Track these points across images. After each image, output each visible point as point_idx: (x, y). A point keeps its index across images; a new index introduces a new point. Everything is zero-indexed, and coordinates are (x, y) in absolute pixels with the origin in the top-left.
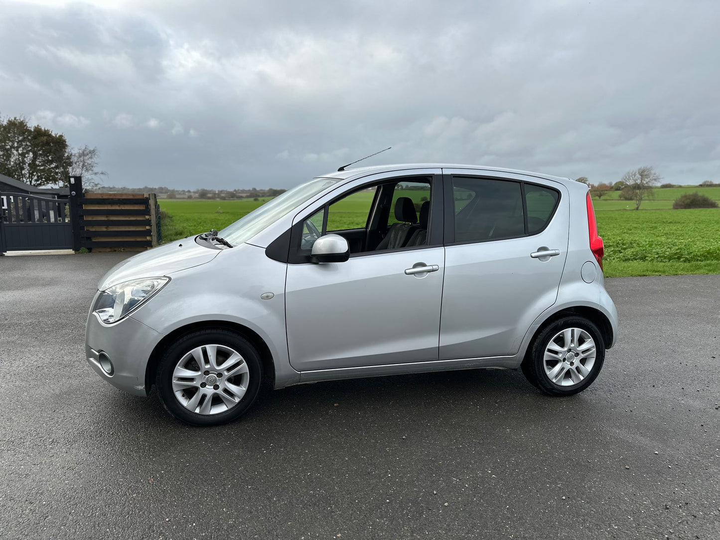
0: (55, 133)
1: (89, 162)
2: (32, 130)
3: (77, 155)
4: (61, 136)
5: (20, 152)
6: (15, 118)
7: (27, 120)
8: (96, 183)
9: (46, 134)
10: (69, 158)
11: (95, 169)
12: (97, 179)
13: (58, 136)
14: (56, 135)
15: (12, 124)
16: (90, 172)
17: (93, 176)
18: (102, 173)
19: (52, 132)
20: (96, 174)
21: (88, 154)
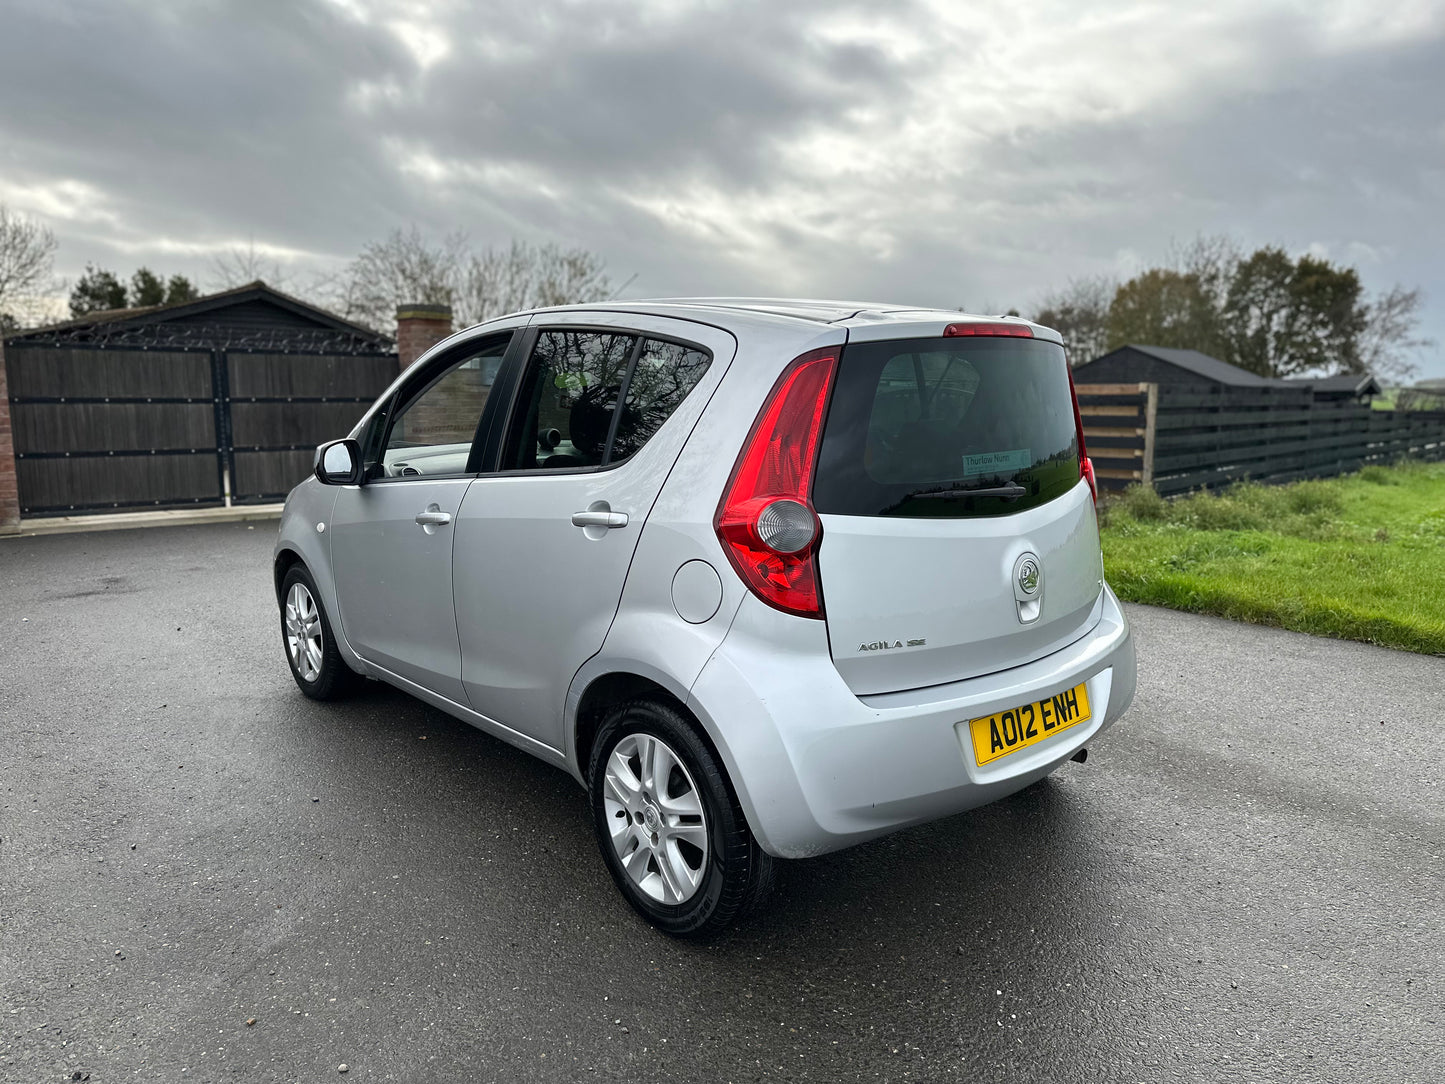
0: (1337, 267)
1: (1400, 319)
2: (1295, 263)
3: (1376, 306)
4: (1350, 271)
5: (1265, 310)
6: (1268, 248)
7: (1287, 249)
8: (1408, 364)
9: (1322, 270)
10: (1361, 314)
11: (1414, 334)
12: (1411, 356)
13: (1344, 271)
14: (1341, 269)
15: (1260, 257)
16: (1399, 341)
17: (1405, 350)
18: (1425, 343)
19: (1334, 264)
20: (1411, 344)
21: (1399, 302)
